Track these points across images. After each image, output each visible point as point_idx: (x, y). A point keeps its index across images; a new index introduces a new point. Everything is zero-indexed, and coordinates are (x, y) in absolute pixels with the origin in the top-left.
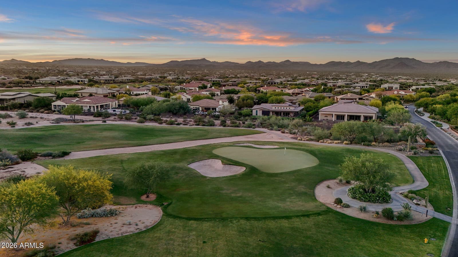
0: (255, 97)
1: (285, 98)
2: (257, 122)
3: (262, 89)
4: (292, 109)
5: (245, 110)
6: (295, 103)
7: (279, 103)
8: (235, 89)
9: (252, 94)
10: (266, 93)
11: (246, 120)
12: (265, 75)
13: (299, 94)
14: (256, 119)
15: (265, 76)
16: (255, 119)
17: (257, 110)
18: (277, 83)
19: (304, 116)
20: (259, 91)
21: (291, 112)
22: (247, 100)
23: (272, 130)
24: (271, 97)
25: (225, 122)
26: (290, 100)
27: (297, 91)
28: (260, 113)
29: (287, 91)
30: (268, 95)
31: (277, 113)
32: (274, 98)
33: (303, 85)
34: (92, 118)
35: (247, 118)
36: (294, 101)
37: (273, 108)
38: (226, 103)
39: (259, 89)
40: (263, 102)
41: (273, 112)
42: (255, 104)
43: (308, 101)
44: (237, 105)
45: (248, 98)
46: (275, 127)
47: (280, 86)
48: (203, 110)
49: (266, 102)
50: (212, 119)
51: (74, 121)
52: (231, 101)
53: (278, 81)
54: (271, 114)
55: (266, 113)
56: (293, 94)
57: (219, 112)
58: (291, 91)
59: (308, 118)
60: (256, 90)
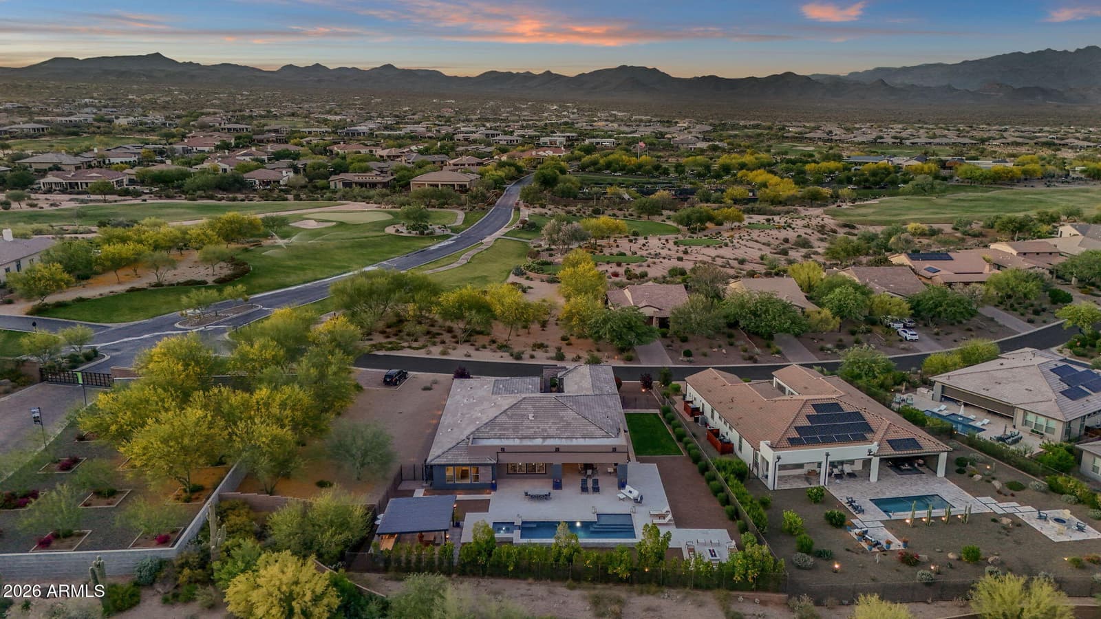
0: (330, 164)
1: (372, 164)
2: (337, 196)
3: (335, 148)
4: (379, 179)
5: (320, 182)
6: (386, 172)
7: (365, 172)
8: (288, 150)
9: (322, 159)
10: (344, 158)
11: (325, 193)
12: (338, 110)
13: (398, 157)
14: (337, 192)
15: (336, 114)
16: (335, 192)
17: (336, 182)
18: (364, 133)
19: (394, 187)
20: (331, 151)
21: (379, 183)
22: (319, 169)
23: (355, 201)
24: (352, 163)
25: (299, 195)
26: (379, 168)
27: (394, 151)
28: (340, 186)
29: (380, 152)
30: (349, 160)
31: (362, 185)
32: (356, 165)
33: (412, 138)
34: (116, 197)
35: (325, 191)
36: (385, 170)
37: (356, 179)
38: (291, 174)
39: (331, 148)
40: (341, 172)
41: (356, 183)
42: (331, 173)
43: (402, 169)
44: (306, 176)
45: (320, 166)
46: (360, 198)
47: (369, 143)
48: (260, 184)
49: (346, 171)
50: (282, 193)
51: (105, 201)
52: (296, 171)
53: (363, 128)
54: (354, 185)
55: (347, 184)
56: (389, 157)
57: (286, 185)
58: (385, 153)
59: (397, 189)
60: (324, 151)
